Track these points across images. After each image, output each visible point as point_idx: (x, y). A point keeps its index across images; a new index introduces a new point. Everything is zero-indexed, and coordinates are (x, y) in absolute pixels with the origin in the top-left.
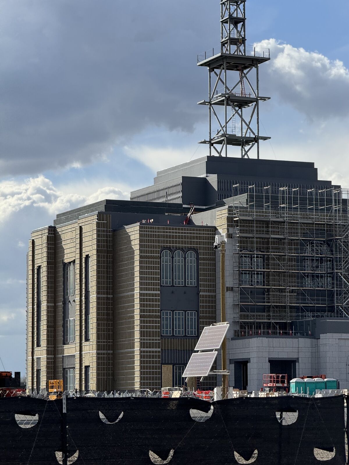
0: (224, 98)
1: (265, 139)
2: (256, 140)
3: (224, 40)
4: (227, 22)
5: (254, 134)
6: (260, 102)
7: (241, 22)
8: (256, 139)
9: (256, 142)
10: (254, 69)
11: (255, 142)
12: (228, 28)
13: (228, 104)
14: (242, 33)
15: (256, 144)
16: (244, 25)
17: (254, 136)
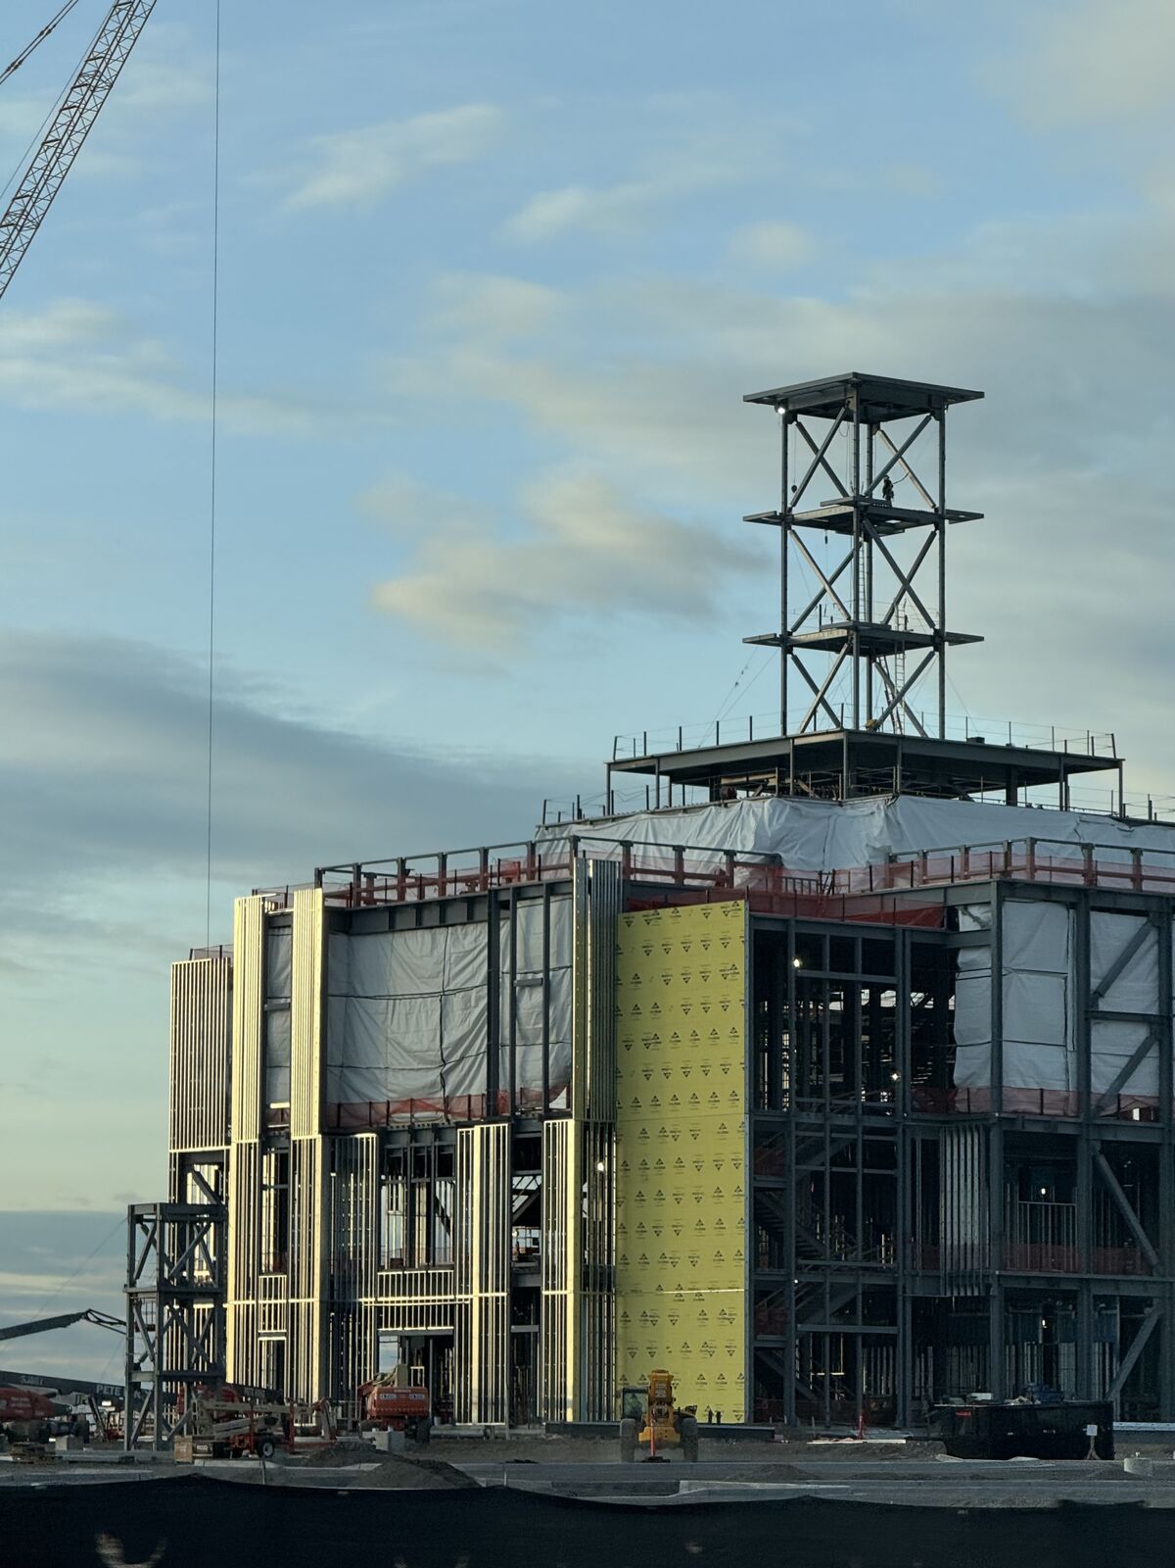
0: (850, 509)
1: (959, 639)
2: (939, 640)
5: (931, 624)
6: (946, 524)
8: (937, 640)
9: (936, 649)
10: (933, 422)
11: (931, 649)
15: (937, 653)
17: (930, 632)
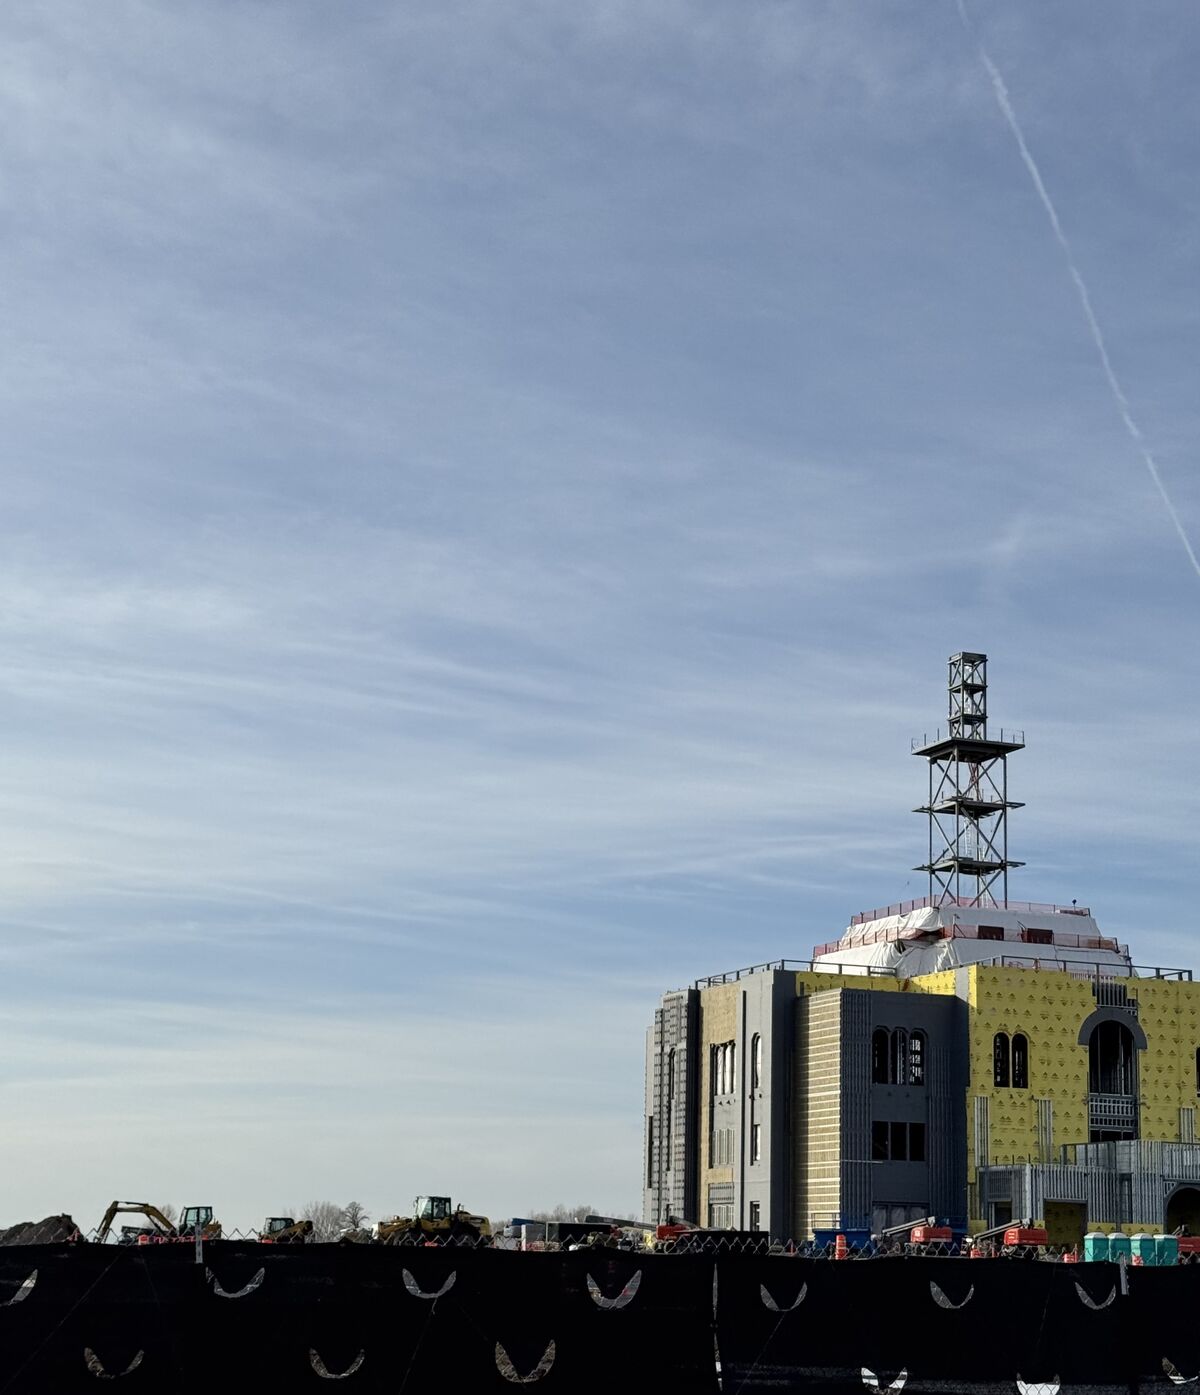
0: (954, 803)
2: (1002, 866)
3: (953, 715)
4: (958, 691)
5: (999, 857)
6: (1009, 809)
7: (978, 691)
9: (1002, 870)
10: (1000, 761)
11: (1000, 870)
12: (960, 700)
13: (961, 813)
14: (981, 707)
15: (1003, 872)
16: (984, 696)
